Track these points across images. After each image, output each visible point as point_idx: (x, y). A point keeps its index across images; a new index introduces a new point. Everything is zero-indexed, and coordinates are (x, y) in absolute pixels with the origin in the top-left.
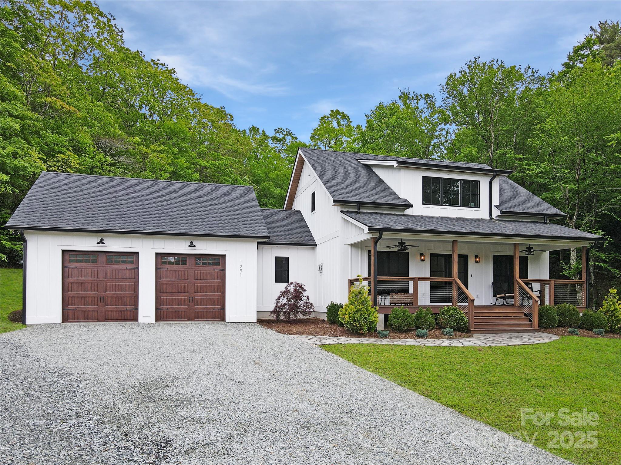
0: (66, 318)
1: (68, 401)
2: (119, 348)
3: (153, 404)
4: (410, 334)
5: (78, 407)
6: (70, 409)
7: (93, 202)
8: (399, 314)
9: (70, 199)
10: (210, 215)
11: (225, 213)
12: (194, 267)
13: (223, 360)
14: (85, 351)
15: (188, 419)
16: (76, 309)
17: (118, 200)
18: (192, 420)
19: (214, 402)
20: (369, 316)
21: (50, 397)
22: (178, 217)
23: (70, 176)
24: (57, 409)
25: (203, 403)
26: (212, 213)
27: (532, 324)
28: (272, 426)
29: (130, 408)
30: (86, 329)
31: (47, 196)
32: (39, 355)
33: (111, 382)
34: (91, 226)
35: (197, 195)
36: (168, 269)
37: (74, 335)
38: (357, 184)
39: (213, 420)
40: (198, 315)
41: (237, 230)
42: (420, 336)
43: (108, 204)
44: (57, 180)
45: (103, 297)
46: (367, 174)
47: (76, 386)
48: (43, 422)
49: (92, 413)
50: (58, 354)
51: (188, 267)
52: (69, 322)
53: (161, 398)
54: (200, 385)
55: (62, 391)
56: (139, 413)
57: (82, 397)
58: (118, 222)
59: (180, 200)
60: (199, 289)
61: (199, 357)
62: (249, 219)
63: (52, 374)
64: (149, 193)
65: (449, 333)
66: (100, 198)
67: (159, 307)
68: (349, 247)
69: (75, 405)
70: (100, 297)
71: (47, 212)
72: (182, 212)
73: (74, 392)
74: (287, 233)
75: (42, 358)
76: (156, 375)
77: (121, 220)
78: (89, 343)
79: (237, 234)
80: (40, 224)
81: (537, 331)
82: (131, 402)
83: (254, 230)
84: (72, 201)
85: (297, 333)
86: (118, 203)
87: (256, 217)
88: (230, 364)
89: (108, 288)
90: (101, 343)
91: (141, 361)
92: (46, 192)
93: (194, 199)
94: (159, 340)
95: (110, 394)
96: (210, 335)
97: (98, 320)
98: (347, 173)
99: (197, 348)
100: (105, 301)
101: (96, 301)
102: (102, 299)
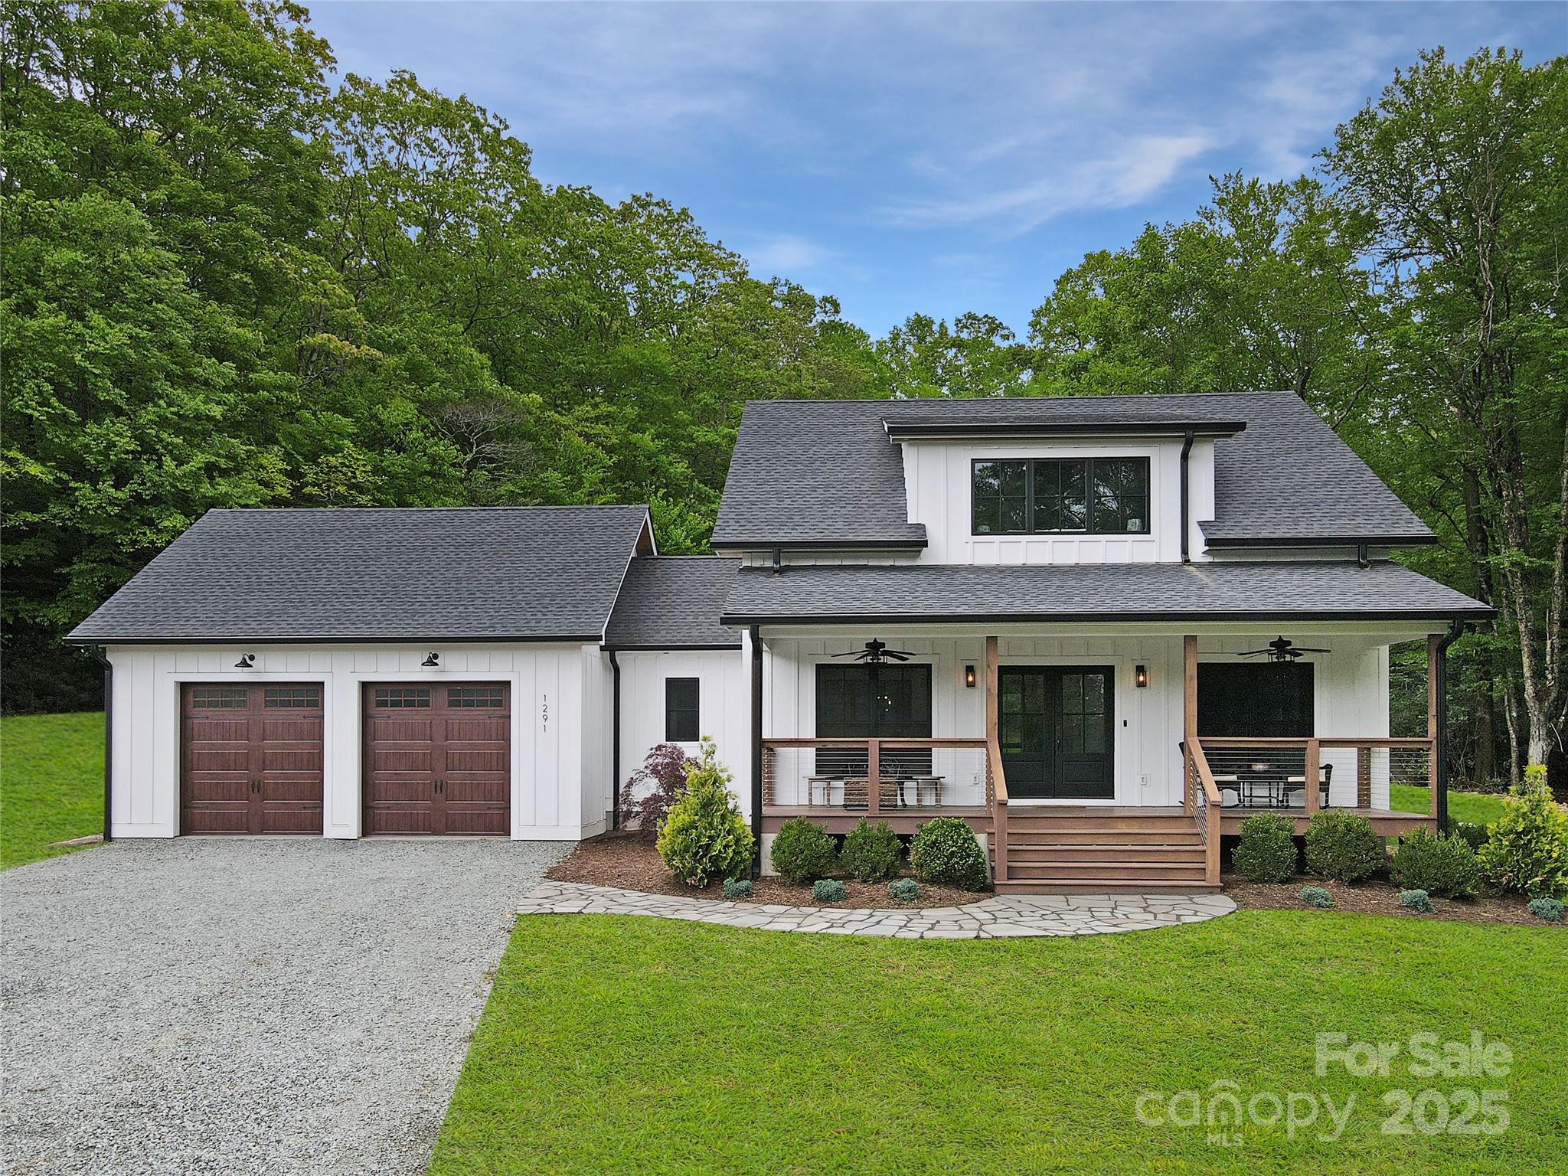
0: (188, 825)
4: (805, 893)
10: (496, 588)
11: (536, 579)
12: (445, 712)
16: (206, 807)
22: (419, 598)
23: (257, 516)
26: (505, 583)
27: (1204, 869)
31: (184, 566)
34: (224, 630)
36: (389, 717)
38: (818, 492)
40: (454, 821)
41: (532, 624)
42: (826, 900)
43: (293, 575)
44: (225, 528)
45: (259, 781)
46: (873, 461)
51: (433, 712)
52: (193, 833)
58: (285, 617)
60: (456, 762)
62: (581, 593)
65: (907, 892)
66: (286, 562)
67: (370, 804)
70: (254, 781)
71: (161, 603)
74: (701, 619)
77: (295, 611)
79: (528, 632)
80: (131, 630)
81: (1212, 890)
83: (574, 620)
84: (225, 573)
86: (313, 572)
87: (603, 586)
89: (267, 762)
92: (188, 556)
97: (250, 831)
100: (261, 791)
101: (244, 789)
102: (256, 787)
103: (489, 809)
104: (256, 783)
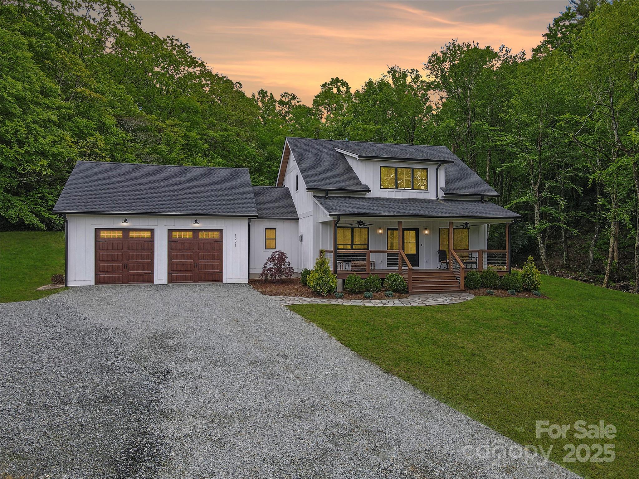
0: (98, 281)
1: (108, 347)
2: (140, 308)
3: (161, 350)
4: (360, 296)
5: (116, 351)
6: (110, 353)
7: (119, 188)
8: (352, 280)
9: (100, 186)
10: (211, 197)
11: (224, 194)
12: (198, 240)
13: (212, 318)
14: (116, 311)
15: (182, 359)
16: (106, 274)
17: (138, 186)
18: (184, 359)
19: (200, 348)
20: (329, 281)
21: (97, 345)
22: (185, 200)
23: (100, 164)
24: (103, 353)
25: (193, 349)
26: (213, 195)
27: (460, 286)
28: (231, 363)
29: (147, 352)
30: (114, 291)
31: (83, 184)
32: (84, 314)
33: (135, 334)
34: (117, 210)
35: (201, 179)
36: (177, 241)
37: (106, 297)
38: (329, 172)
39: (197, 360)
41: (232, 210)
42: (367, 298)
43: (130, 189)
44: (89, 169)
45: (127, 264)
46: (339, 162)
47: (112, 338)
48: (96, 360)
49: (124, 355)
50: (97, 313)
52: (100, 284)
53: (167, 345)
54: (193, 337)
55: (104, 341)
56: (153, 355)
57: (117, 345)
58: (138, 205)
59: (187, 184)
60: (202, 257)
61: (196, 316)
62: (243, 200)
63: (96, 329)
64: (162, 178)
65: (389, 295)
66: (124, 184)
67: (171, 272)
68: (321, 225)
69: (113, 350)
70: (125, 264)
71: (83, 198)
72: (189, 195)
73: (112, 341)
74: (275, 209)
75: (87, 316)
76: (165, 329)
77: (140, 203)
78: (118, 305)
79: (232, 214)
80: (79, 209)
81: (463, 292)
82: (148, 348)
83: (245, 209)
84: (102, 187)
85: (275, 294)
86: (138, 188)
87: (249, 197)
88: (216, 321)
89: (130, 257)
90: (127, 305)
91: (155, 319)
92: (81, 180)
93: (199, 182)
94: (169, 301)
95: (134, 343)
96: (207, 297)
97: (123, 283)
98: (323, 162)
99: (195, 309)
100: (128, 268)
101: (121, 267)
102: (126, 266)
103: (214, 273)
104: (126, 265)
